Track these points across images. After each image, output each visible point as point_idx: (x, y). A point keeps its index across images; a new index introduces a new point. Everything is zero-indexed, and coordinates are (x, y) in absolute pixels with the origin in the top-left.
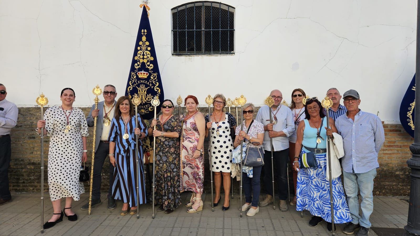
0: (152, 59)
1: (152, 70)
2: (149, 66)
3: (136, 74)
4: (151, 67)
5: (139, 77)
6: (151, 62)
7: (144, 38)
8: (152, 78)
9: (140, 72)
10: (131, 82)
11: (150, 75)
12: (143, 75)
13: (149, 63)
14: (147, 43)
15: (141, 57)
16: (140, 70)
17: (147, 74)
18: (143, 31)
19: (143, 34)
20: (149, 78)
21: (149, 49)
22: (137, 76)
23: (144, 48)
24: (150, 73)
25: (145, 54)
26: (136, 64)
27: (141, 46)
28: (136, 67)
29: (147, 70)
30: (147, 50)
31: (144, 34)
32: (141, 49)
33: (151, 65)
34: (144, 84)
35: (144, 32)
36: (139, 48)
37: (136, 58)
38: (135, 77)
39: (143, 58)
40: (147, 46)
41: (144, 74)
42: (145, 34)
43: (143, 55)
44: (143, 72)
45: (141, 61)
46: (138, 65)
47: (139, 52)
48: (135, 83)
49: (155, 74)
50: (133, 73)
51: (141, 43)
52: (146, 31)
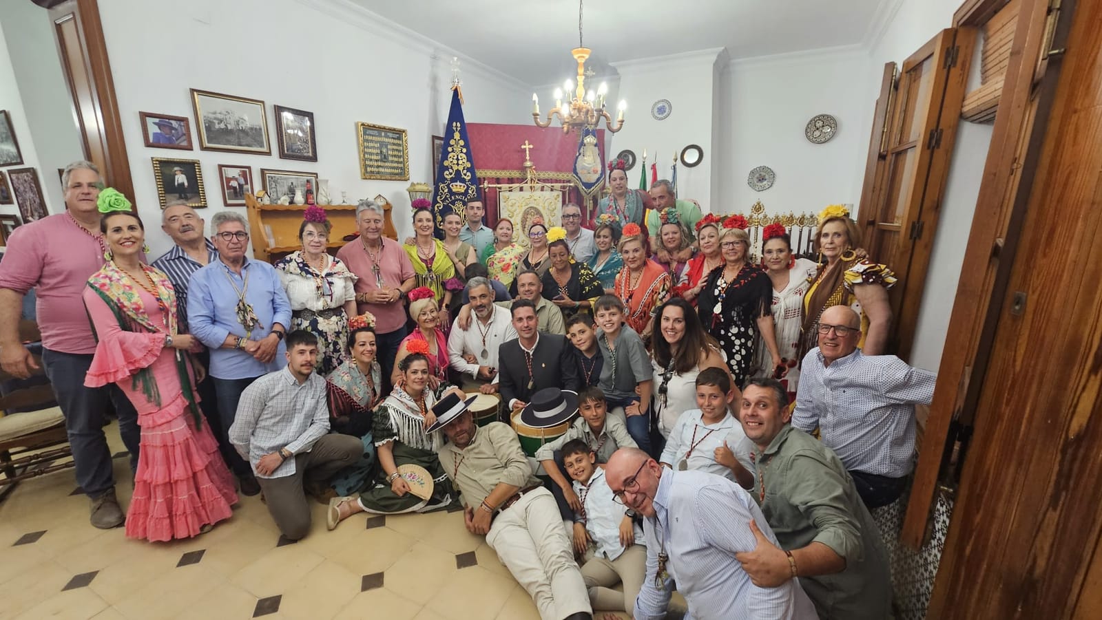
0: (469, 165)
1: (469, 181)
2: (465, 175)
3: (448, 186)
4: (468, 177)
5: (454, 190)
6: (468, 170)
7: (457, 135)
8: (470, 192)
9: (454, 184)
10: (441, 198)
11: (468, 187)
12: (458, 187)
13: (465, 171)
14: (462, 143)
15: (455, 162)
16: (453, 180)
17: (464, 187)
18: (454, 124)
19: (455, 129)
20: (466, 191)
21: (464, 150)
22: (450, 190)
23: (458, 149)
24: (467, 185)
25: (460, 158)
26: (447, 172)
27: (453, 146)
28: (447, 177)
29: (463, 181)
30: (462, 152)
31: (457, 130)
32: (453, 151)
33: (469, 174)
34: (460, 200)
35: (456, 127)
36: (450, 149)
37: (446, 163)
38: (446, 191)
39: (458, 164)
40: (461, 146)
41: (461, 186)
42: (459, 129)
43: (458, 159)
44: (458, 183)
45: (455, 168)
46: (451, 174)
47: (451, 155)
48: (446, 198)
49: (473, 187)
50: (442, 185)
51: (452, 142)
52: (459, 124)
